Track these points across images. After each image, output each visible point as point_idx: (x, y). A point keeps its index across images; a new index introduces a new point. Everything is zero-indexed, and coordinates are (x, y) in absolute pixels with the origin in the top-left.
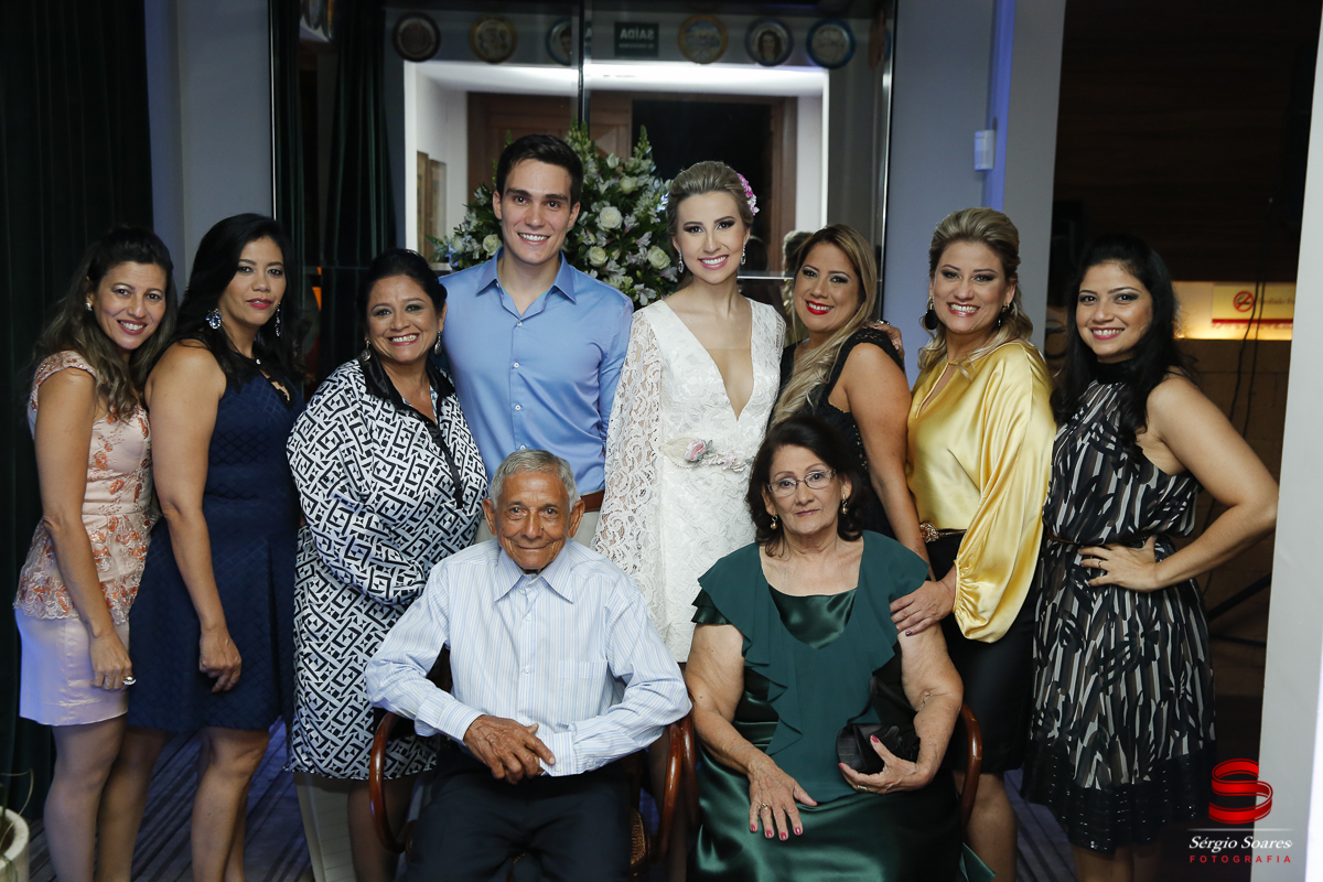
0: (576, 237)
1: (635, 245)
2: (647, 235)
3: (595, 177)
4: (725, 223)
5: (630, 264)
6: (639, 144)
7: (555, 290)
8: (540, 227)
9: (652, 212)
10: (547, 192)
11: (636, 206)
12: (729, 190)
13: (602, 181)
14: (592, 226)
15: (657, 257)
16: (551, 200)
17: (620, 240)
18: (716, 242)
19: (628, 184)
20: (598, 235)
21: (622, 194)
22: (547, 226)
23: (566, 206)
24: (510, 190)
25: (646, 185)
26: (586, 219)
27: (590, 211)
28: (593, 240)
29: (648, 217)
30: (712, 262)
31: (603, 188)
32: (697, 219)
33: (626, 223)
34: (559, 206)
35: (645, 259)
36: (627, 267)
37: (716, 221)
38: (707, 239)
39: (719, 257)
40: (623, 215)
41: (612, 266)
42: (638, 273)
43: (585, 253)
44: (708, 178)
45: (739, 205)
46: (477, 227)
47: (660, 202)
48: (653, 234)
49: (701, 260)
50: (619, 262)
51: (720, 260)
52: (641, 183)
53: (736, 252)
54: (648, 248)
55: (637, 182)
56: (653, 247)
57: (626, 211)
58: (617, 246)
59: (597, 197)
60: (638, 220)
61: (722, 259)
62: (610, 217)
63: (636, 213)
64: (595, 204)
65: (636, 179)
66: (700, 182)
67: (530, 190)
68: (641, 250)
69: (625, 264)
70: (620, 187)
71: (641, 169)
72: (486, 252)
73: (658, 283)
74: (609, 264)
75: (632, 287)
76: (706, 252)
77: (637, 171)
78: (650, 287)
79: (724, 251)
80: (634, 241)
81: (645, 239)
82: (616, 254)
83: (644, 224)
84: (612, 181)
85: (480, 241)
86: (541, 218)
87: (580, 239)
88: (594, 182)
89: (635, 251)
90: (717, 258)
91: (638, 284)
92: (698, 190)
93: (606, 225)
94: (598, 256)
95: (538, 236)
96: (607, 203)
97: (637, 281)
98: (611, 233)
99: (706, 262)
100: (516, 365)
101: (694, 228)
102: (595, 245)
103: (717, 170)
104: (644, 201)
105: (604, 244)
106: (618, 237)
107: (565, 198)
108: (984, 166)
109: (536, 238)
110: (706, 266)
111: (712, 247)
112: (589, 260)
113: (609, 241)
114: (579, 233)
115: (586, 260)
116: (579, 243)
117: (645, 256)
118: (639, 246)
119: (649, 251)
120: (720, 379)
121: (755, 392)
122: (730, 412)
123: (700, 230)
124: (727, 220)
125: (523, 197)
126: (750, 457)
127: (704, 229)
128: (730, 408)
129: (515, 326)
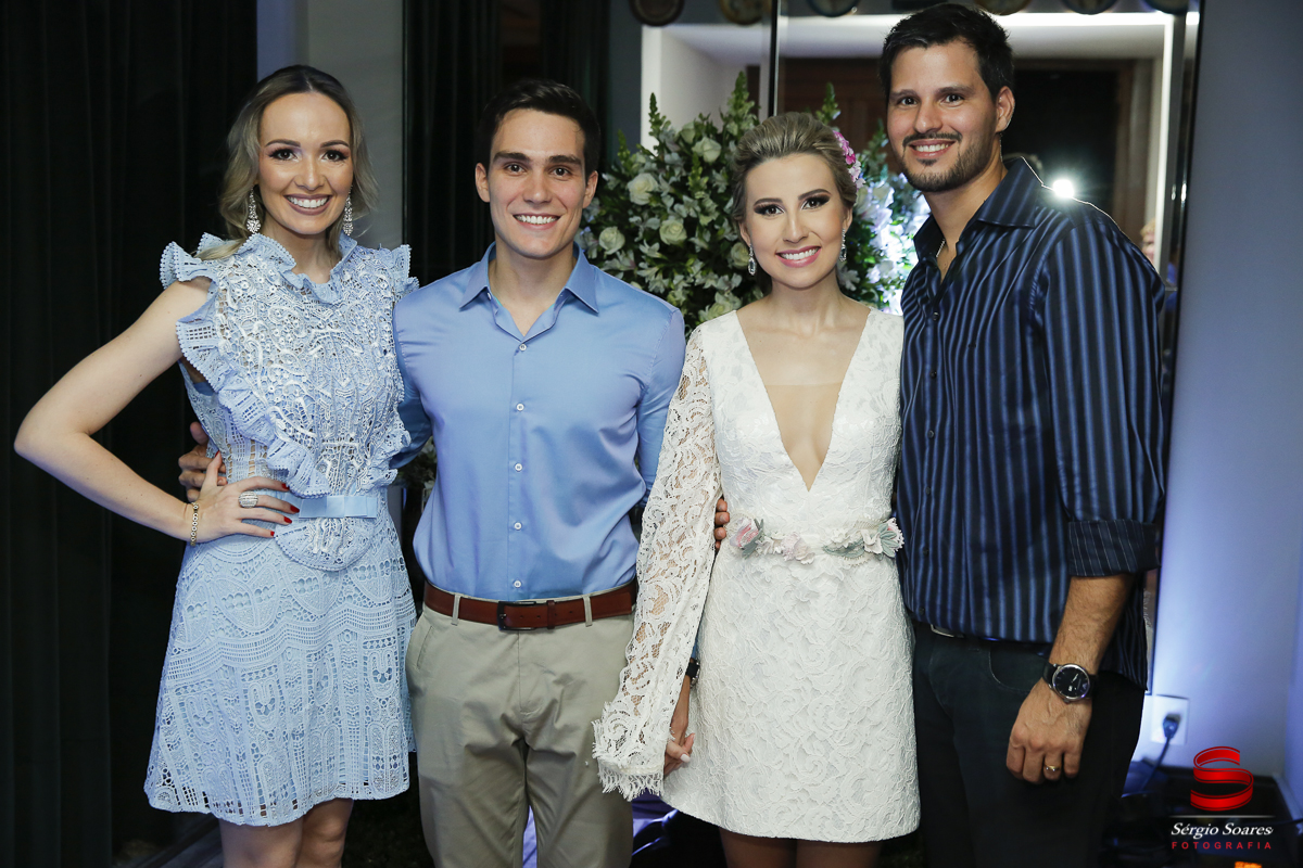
4: (815, 200)
6: (824, 108)
7: (569, 298)
8: (546, 202)
10: (552, 153)
16: (558, 165)
18: (801, 226)
22: (555, 202)
23: (580, 172)
24: (499, 155)
30: (796, 257)
32: (773, 193)
34: (570, 174)
37: (803, 197)
38: (788, 223)
39: (807, 249)
43: (728, 251)
45: (835, 173)
49: (778, 255)
51: (807, 254)
53: (830, 244)
61: (811, 252)
66: (777, 141)
67: (527, 152)
76: (787, 242)
79: (812, 240)
86: (546, 191)
87: (720, 232)
90: (804, 250)
95: (543, 216)
99: (788, 257)
100: (520, 407)
107: (577, 161)
109: (540, 220)
111: (795, 234)
114: (721, 225)
115: (729, 261)
116: (720, 238)
120: (776, 432)
121: (832, 447)
122: (795, 477)
123: (778, 211)
124: (817, 194)
125: (518, 162)
126: (828, 543)
127: (784, 209)
128: (796, 472)
129: (517, 352)
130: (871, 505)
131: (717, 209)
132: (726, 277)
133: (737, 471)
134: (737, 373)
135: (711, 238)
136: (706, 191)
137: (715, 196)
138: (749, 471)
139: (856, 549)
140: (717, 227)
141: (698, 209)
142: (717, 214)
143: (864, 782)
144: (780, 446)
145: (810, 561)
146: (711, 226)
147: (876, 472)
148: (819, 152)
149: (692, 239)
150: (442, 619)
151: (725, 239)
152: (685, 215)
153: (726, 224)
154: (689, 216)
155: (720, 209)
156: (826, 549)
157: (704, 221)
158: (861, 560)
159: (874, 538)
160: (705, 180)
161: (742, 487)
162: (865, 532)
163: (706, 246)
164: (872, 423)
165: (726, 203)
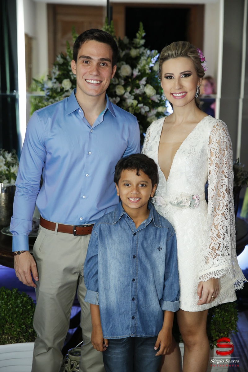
1: (138, 84)
2: (144, 79)
4: (186, 75)
5: (136, 94)
6: (139, 32)
8: (98, 76)
9: (147, 67)
10: (100, 57)
11: (139, 64)
13: (121, 51)
14: (117, 75)
15: (149, 91)
16: (103, 62)
17: (131, 82)
18: (180, 84)
19: (134, 53)
20: (120, 80)
21: (132, 58)
23: (110, 65)
24: (81, 57)
25: (143, 53)
28: (117, 82)
29: (145, 70)
30: (178, 95)
31: (122, 54)
33: (134, 73)
34: (107, 65)
35: (143, 91)
36: (134, 95)
37: (181, 73)
38: (175, 83)
40: (132, 69)
42: (140, 98)
45: (195, 65)
46: (59, 75)
47: (151, 61)
48: (148, 78)
50: (130, 93)
51: (182, 94)
52: (141, 52)
53: (191, 90)
54: (145, 85)
55: (138, 52)
56: (148, 85)
57: (133, 67)
58: (129, 85)
60: (139, 71)
62: (126, 70)
63: (139, 68)
65: (138, 50)
66: (174, 52)
68: (141, 87)
70: (130, 54)
72: (63, 88)
73: (149, 103)
74: (126, 94)
75: (137, 106)
77: (139, 46)
78: (146, 106)
80: (138, 82)
81: (143, 81)
82: (129, 89)
83: (143, 74)
84: (126, 51)
85: (61, 82)
86: (98, 71)
89: (138, 87)
93: (124, 74)
94: (120, 90)
96: (124, 63)
97: (139, 102)
98: (126, 79)
101: (170, 77)
102: (118, 84)
104: (143, 62)
105: (123, 83)
106: (130, 80)
107: (110, 61)
112: (115, 92)
113: (126, 82)
117: (143, 90)
118: (140, 84)
119: (146, 87)
121: (172, 166)
123: (172, 78)
124: (187, 73)
125: (88, 60)
126: (171, 200)
128: (163, 175)
132: (114, 99)
148: (189, 57)
150: (50, 232)
151: (113, 84)
156: (171, 203)
159: (188, 201)
162: (184, 198)
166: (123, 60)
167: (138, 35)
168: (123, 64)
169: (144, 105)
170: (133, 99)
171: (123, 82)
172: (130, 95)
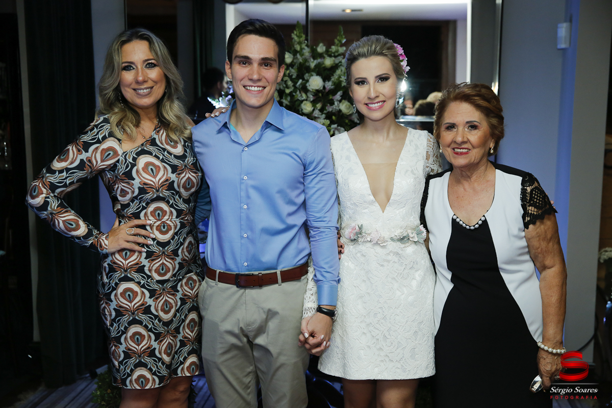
0: (294, 96)
1: (332, 100)
2: (340, 93)
3: (307, 58)
4: (383, 78)
5: (329, 112)
6: (338, 38)
11: (333, 75)
12: (386, 55)
13: (312, 60)
14: (304, 89)
15: (344, 107)
17: (322, 97)
18: (376, 91)
19: (328, 62)
20: (309, 94)
21: (325, 69)
25: (341, 62)
26: (301, 84)
27: (303, 79)
28: (304, 97)
29: (340, 82)
30: (373, 105)
31: (313, 64)
32: (363, 75)
33: (326, 86)
35: (338, 109)
36: (326, 114)
37: (377, 77)
38: (370, 89)
39: (379, 102)
40: (324, 81)
41: (317, 113)
42: (334, 118)
43: (299, 105)
44: (371, 47)
45: (393, 65)
48: (344, 93)
49: (366, 104)
50: (321, 110)
51: (379, 104)
52: (337, 61)
53: (391, 98)
54: (340, 101)
55: (334, 61)
56: (343, 101)
57: (326, 79)
58: (320, 101)
59: (308, 70)
60: (334, 84)
61: (381, 103)
62: (316, 82)
63: (333, 79)
64: (307, 75)
65: (333, 58)
68: (336, 103)
69: (325, 112)
70: (323, 64)
71: (339, 53)
73: (346, 124)
74: (314, 112)
75: (330, 126)
76: (369, 98)
77: (336, 54)
78: (341, 126)
79: (381, 98)
80: (331, 97)
81: (338, 96)
82: (319, 106)
83: (338, 86)
84: (319, 60)
87: (296, 96)
88: (306, 60)
89: (332, 103)
90: (377, 103)
91: (334, 124)
92: (364, 55)
93: (313, 88)
94: (307, 107)
96: (314, 74)
97: (332, 122)
98: (317, 93)
99: (369, 105)
101: (361, 82)
102: (306, 100)
103: (377, 40)
104: (338, 73)
105: (312, 100)
106: (320, 95)
108: (563, 46)
110: (370, 109)
111: (373, 95)
112: (302, 110)
113: (315, 98)
114: (296, 93)
115: (300, 110)
116: (296, 99)
117: (339, 107)
118: (335, 100)
119: (341, 104)
120: (367, 185)
121: (394, 192)
122: (376, 207)
123: (365, 83)
124: (384, 76)
125: (246, 61)
126: (393, 236)
127: (368, 83)
128: (377, 204)
129: (243, 151)
130: (412, 219)
131: (293, 86)
133: (349, 204)
134: (348, 158)
135: (291, 99)
136: (288, 77)
137: (292, 80)
138: (355, 204)
139: (405, 239)
140: (294, 94)
141: (284, 85)
142: (293, 88)
143: (416, 350)
144: (370, 192)
145: (385, 244)
146: (291, 94)
147: (415, 204)
149: (282, 100)
150: (211, 282)
151: (298, 100)
152: (278, 89)
153: (298, 92)
154: (280, 89)
155: (294, 86)
156: (392, 239)
157: (288, 91)
158: (407, 244)
159: (414, 234)
160: (288, 72)
161: (350, 212)
162: (409, 231)
163: (288, 104)
164: (412, 180)
165: (297, 82)
166: (313, 70)
167: (336, 41)
168: (312, 75)
169: (338, 126)
170: (324, 119)
171: (311, 98)
172: (320, 113)
